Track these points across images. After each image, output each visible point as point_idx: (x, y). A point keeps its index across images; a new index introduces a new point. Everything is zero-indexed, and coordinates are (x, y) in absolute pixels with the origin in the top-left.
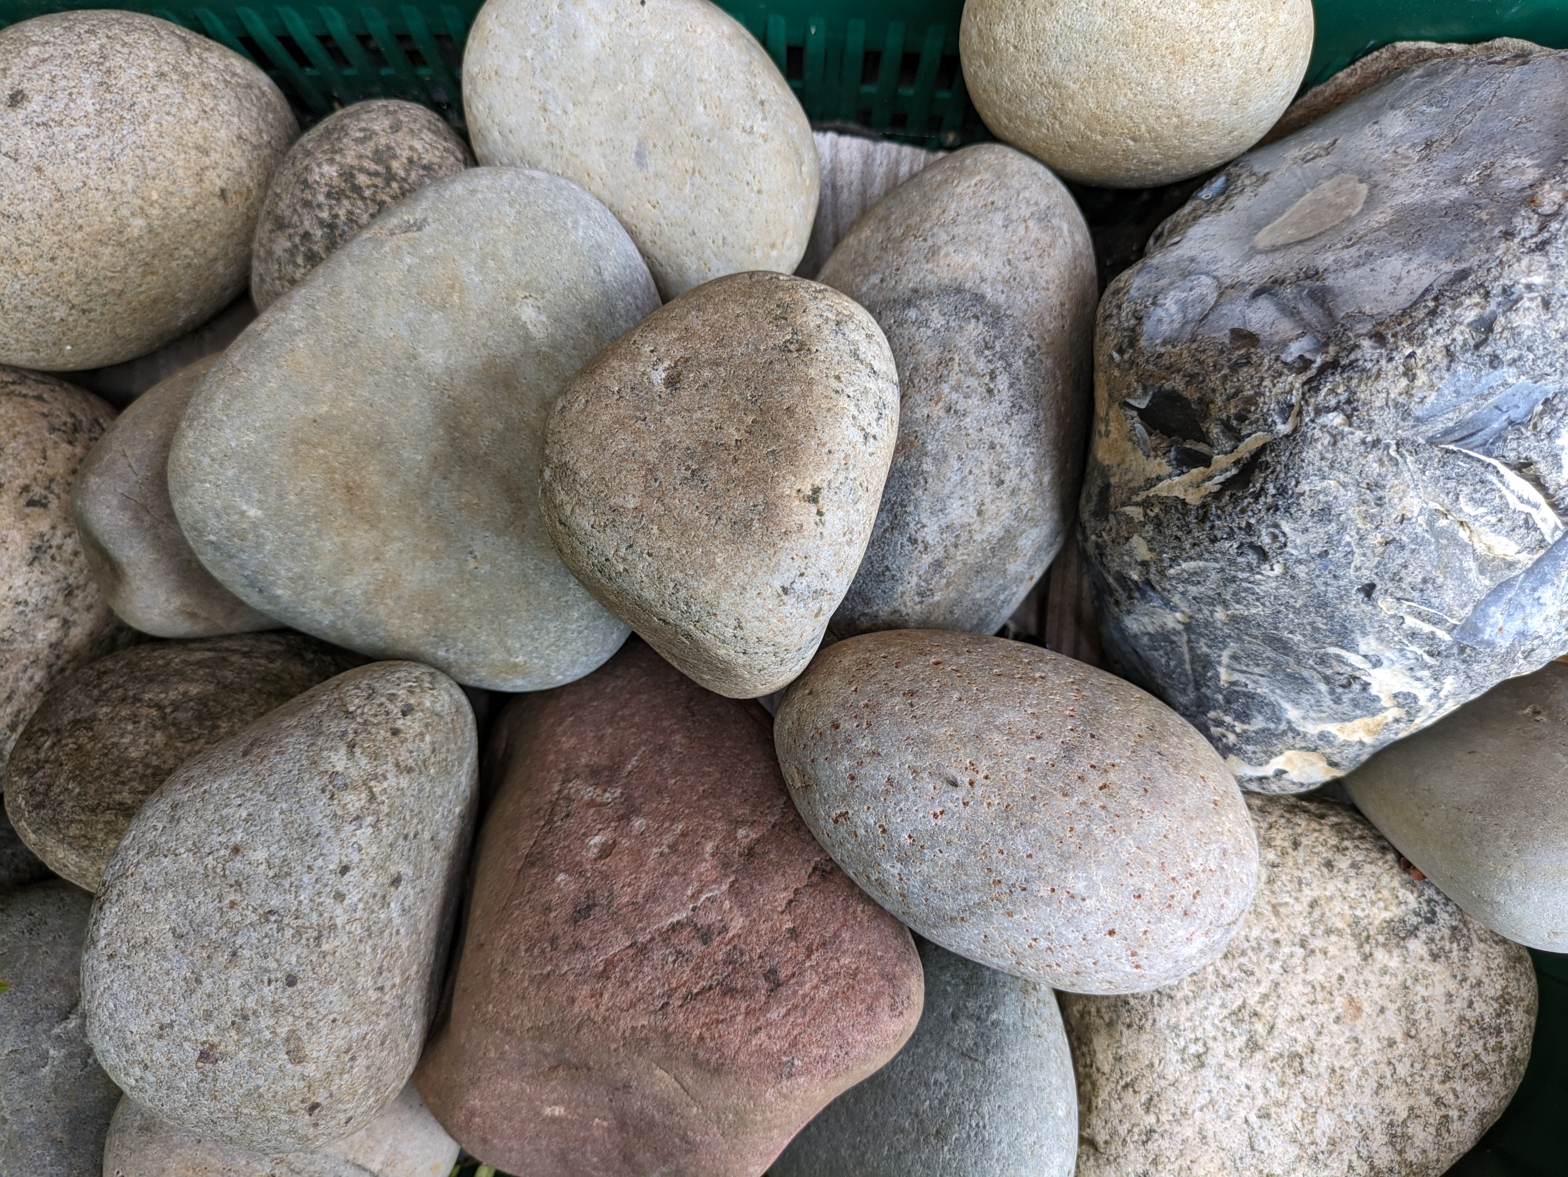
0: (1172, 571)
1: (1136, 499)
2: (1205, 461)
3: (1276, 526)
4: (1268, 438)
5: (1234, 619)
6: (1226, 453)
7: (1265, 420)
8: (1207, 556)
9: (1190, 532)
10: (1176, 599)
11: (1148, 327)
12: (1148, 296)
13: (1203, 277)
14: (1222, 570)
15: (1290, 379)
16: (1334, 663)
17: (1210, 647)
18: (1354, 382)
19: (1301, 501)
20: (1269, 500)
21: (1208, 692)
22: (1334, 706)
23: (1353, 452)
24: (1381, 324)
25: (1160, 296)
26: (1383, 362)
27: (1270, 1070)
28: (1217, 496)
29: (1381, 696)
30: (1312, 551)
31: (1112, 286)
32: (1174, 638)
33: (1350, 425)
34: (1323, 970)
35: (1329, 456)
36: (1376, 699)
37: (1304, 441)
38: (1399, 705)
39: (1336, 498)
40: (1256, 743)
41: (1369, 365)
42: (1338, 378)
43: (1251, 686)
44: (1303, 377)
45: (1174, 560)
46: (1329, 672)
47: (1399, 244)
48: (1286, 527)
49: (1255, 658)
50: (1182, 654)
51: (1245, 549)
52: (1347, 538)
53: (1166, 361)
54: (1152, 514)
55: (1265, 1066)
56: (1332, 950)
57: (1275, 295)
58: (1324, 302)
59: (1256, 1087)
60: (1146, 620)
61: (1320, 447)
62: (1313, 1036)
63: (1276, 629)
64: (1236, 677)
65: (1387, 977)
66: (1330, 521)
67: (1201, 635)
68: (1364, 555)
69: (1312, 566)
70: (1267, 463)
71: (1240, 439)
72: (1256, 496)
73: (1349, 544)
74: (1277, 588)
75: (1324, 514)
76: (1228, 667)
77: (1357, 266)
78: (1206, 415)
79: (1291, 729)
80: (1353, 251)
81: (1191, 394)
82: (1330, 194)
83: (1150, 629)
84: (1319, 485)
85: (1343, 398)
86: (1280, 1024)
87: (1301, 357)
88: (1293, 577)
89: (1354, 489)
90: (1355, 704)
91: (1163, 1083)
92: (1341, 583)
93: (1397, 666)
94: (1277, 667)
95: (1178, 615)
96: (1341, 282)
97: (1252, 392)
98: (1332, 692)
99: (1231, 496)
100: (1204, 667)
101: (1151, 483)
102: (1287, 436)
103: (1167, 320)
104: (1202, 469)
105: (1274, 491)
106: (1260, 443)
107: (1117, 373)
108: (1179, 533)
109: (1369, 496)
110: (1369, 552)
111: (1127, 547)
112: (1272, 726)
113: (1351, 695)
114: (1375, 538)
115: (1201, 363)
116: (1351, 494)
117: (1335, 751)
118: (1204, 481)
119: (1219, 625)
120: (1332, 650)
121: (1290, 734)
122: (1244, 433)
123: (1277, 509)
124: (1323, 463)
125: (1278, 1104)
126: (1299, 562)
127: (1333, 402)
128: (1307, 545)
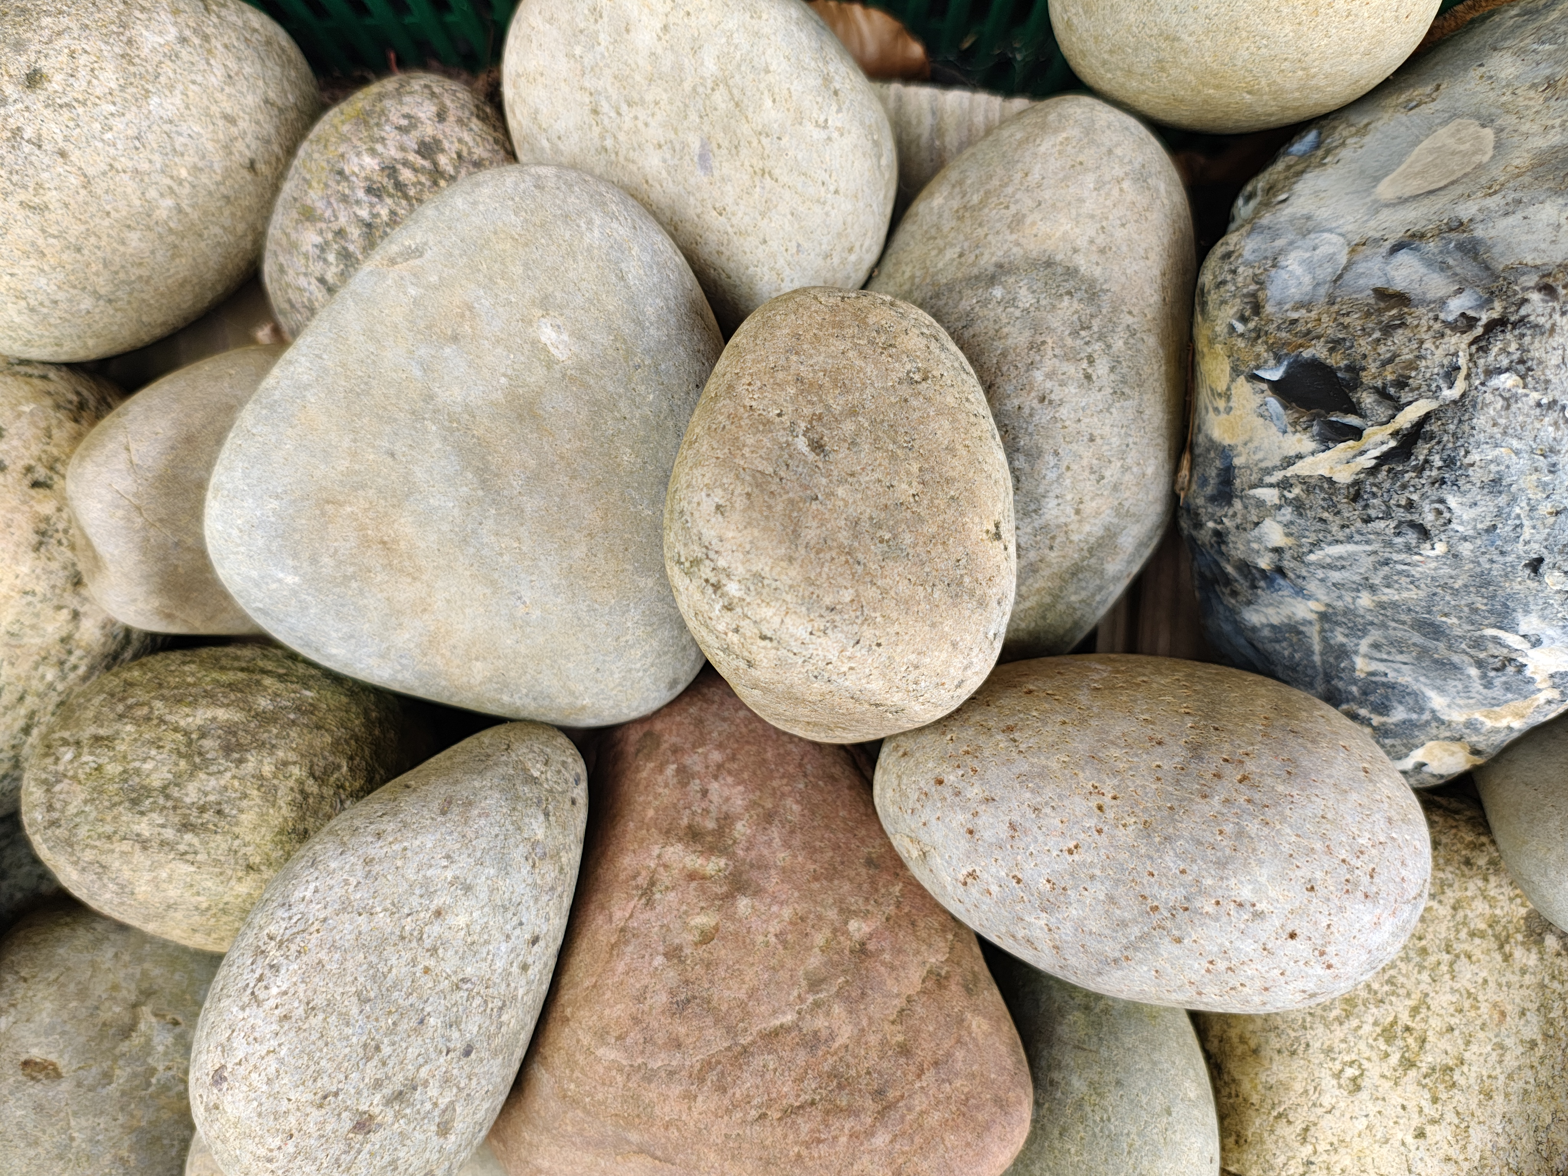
0: (1312, 557)
1: (1268, 479)
2: (1356, 433)
3: (1442, 501)
4: (1432, 405)
5: (1381, 605)
6: (1382, 424)
7: (1429, 386)
8: (1357, 538)
9: (1338, 513)
10: (1312, 586)
11: (1273, 292)
12: (1266, 258)
13: (1326, 235)
14: (1375, 552)
15: (1454, 339)
16: (1490, 645)
17: (1347, 636)
18: (1527, 340)
19: (1470, 472)
20: (1434, 473)
21: (1340, 685)
22: (1485, 691)
23: (1528, 415)
24: (1549, 275)
25: (1281, 258)
26: (1557, 316)
27: (1424, 1086)
28: (1373, 471)
29: (1536, 677)
30: (1479, 526)
31: (1219, 250)
32: (1302, 628)
33: (1525, 386)
34: (1469, 976)
35: (1502, 421)
36: (1530, 681)
37: (1474, 406)
38: (1554, 686)
39: (1508, 467)
40: (1395, 736)
41: (1541, 320)
42: (1509, 336)
43: (1391, 674)
44: (1469, 337)
45: (1316, 545)
46: (1482, 655)
47: (1550, 189)
48: (1452, 501)
49: (1399, 645)
50: (1311, 645)
51: (1405, 529)
52: (1517, 510)
53: (1301, 327)
54: (1290, 496)
55: (1419, 1084)
56: (1477, 954)
57: (1417, 249)
58: (1476, 254)
59: (1411, 1106)
60: (1270, 611)
61: (1492, 412)
62: (1462, 1047)
63: (1429, 613)
64: (1375, 666)
65: (1527, 977)
66: (1500, 492)
67: (1337, 623)
68: (1534, 527)
69: (1479, 542)
70: (1432, 432)
71: (1399, 408)
72: (1420, 470)
73: (1518, 517)
74: (1435, 569)
75: (1495, 485)
76: (1365, 656)
77: (1507, 214)
78: (1356, 384)
79: (1436, 719)
80: (1497, 198)
81: (1337, 361)
82: (1450, 142)
83: (1275, 621)
84: (1491, 454)
85: (1516, 356)
86: (1431, 1037)
87: (1463, 315)
88: (1455, 556)
89: (1526, 456)
90: (1507, 687)
91: (1319, 1111)
92: (1509, 559)
93: (1558, 644)
94: (1423, 653)
95: (1313, 605)
96: (1492, 233)
97: (1410, 356)
98: (1484, 676)
99: (1389, 471)
100: (1337, 658)
101: (1289, 462)
102: (1455, 402)
103: (1292, 282)
104: (1351, 443)
105: (1440, 464)
106: (1422, 412)
107: (1241, 343)
108: (1325, 515)
109: (1542, 463)
110: (1539, 524)
111: (1256, 532)
112: (1414, 716)
113: (1503, 679)
114: (1545, 508)
115: (1346, 327)
116: (1523, 463)
117: (1482, 738)
118: (1355, 457)
119: (1361, 612)
120: (1490, 632)
121: (1434, 724)
122: (1403, 400)
123: (1443, 482)
124: (1495, 430)
125: (1433, 1122)
126: (1465, 539)
127: (1505, 362)
128: (1475, 520)
